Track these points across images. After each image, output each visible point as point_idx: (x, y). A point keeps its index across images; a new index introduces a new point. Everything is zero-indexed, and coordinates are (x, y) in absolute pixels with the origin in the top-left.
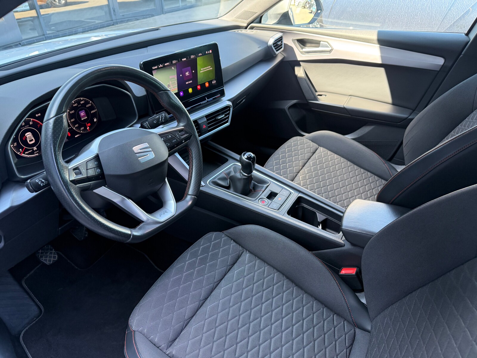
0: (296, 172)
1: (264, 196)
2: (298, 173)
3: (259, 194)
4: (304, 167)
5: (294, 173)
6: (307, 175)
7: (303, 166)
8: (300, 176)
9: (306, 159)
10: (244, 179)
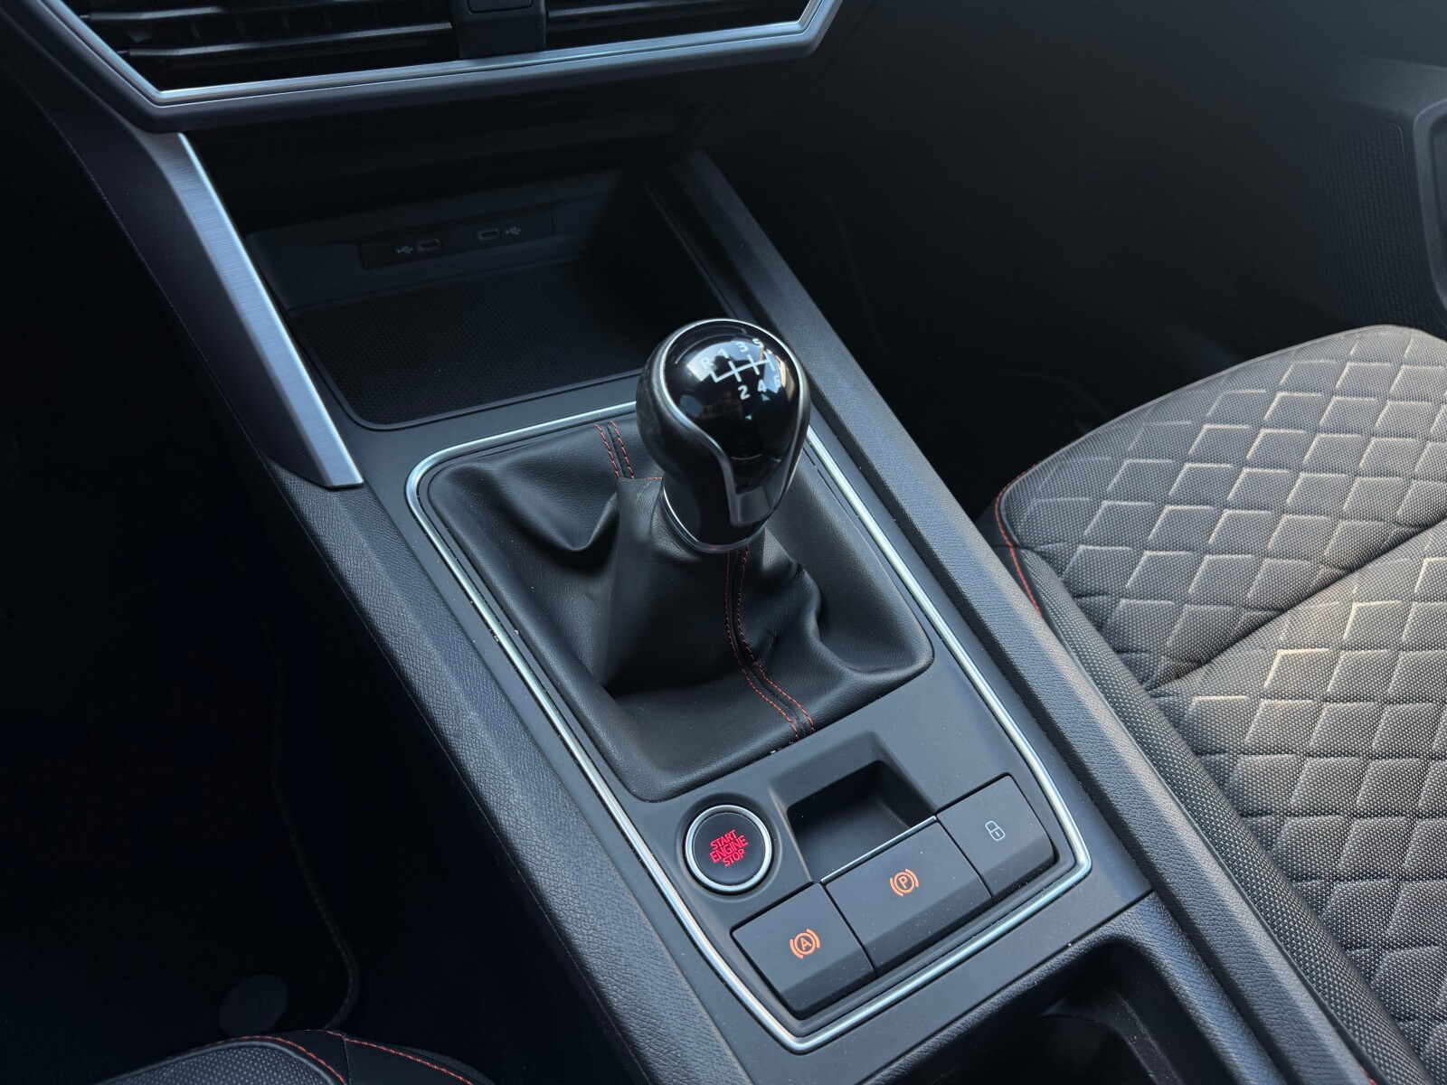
0: (1266, 600)
1: (781, 784)
2: (1282, 611)
3: (749, 736)
4: (1356, 575)
5: (1247, 607)
6: (1343, 655)
7: (1350, 570)
8: (1281, 653)
9: (1397, 523)
10: (664, 558)
